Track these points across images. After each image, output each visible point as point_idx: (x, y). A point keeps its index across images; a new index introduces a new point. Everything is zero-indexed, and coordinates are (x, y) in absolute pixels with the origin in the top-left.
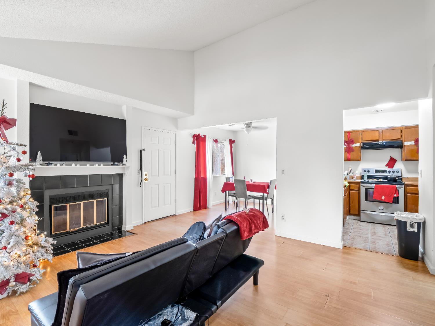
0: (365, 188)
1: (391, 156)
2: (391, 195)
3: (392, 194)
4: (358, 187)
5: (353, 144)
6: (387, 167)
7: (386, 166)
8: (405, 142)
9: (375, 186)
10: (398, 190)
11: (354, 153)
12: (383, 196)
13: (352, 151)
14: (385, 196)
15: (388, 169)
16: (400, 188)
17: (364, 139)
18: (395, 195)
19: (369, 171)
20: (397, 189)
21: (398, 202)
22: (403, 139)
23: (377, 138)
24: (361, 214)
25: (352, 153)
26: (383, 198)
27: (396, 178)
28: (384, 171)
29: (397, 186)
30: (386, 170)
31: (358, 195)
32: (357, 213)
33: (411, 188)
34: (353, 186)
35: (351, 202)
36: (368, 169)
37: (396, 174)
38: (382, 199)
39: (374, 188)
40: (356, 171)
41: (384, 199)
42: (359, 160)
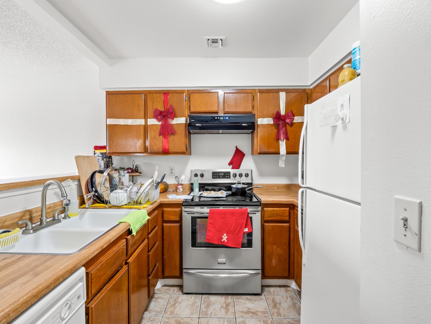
0: (192, 217)
1: (236, 147)
2: (239, 232)
3: (241, 228)
4: (178, 214)
5: (173, 119)
6: (231, 166)
7: (230, 164)
8: (258, 119)
9: (211, 212)
10: (251, 218)
11: (175, 136)
12: (225, 235)
13: (172, 134)
14: (227, 233)
15: (232, 171)
16: (254, 213)
17: (192, 110)
18: (246, 230)
19: (202, 176)
20: (250, 215)
21: (249, 244)
22: (255, 112)
23: (215, 109)
24: (185, 275)
25: (171, 138)
26: (225, 238)
27: (245, 188)
28: (226, 175)
29: (249, 209)
30: (229, 173)
31: (178, 232)
32: (178, 274)
33: (271, 211)
34: (168, 212)
35: (165, 250)
36: (202, 171)
37: (244, 180)
38: (223, 240)
39: (207, 215)
40: (181, 176)
41: (226, 241)
42: (183, 153)
